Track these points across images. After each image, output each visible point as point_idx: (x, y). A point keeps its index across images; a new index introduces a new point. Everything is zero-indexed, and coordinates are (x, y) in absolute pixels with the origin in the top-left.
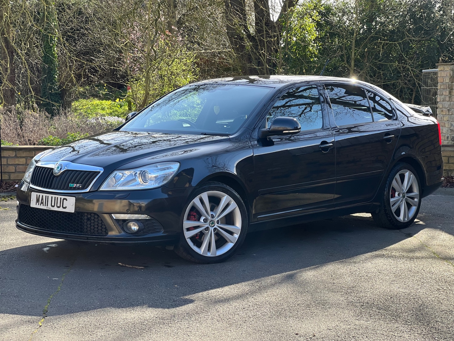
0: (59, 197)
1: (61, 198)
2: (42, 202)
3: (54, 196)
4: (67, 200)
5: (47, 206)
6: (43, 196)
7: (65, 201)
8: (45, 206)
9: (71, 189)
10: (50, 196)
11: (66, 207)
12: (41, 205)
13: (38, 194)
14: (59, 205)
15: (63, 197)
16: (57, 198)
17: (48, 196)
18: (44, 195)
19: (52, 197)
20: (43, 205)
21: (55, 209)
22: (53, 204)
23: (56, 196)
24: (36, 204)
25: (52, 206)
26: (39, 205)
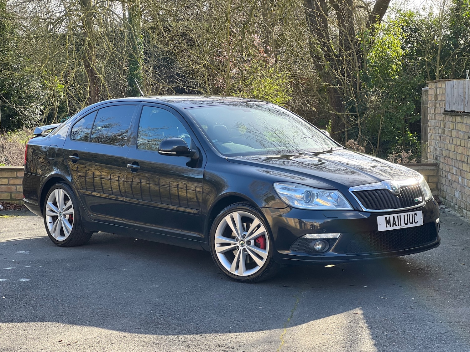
0: (410, 213)
2: (394, 222)
3: (406, 214)
4: (417, 215)
5: (401, 225)
6: (394, 217)
7: (415, 216)
8: (399, 225)
10: (402, 215)
12: (393, 226)
13: (388, 216)
14: (411, 222)
15: (413, 213)
16: (409, 215)
17: (400, 216)
18: (396, 216)
19: (404, 215)
20: (396, 226)
21: (409, 226)
22: (406, 222)
23: (408, 213)
24: (387, 227)
25: (406, 224)
26: (390, 226)
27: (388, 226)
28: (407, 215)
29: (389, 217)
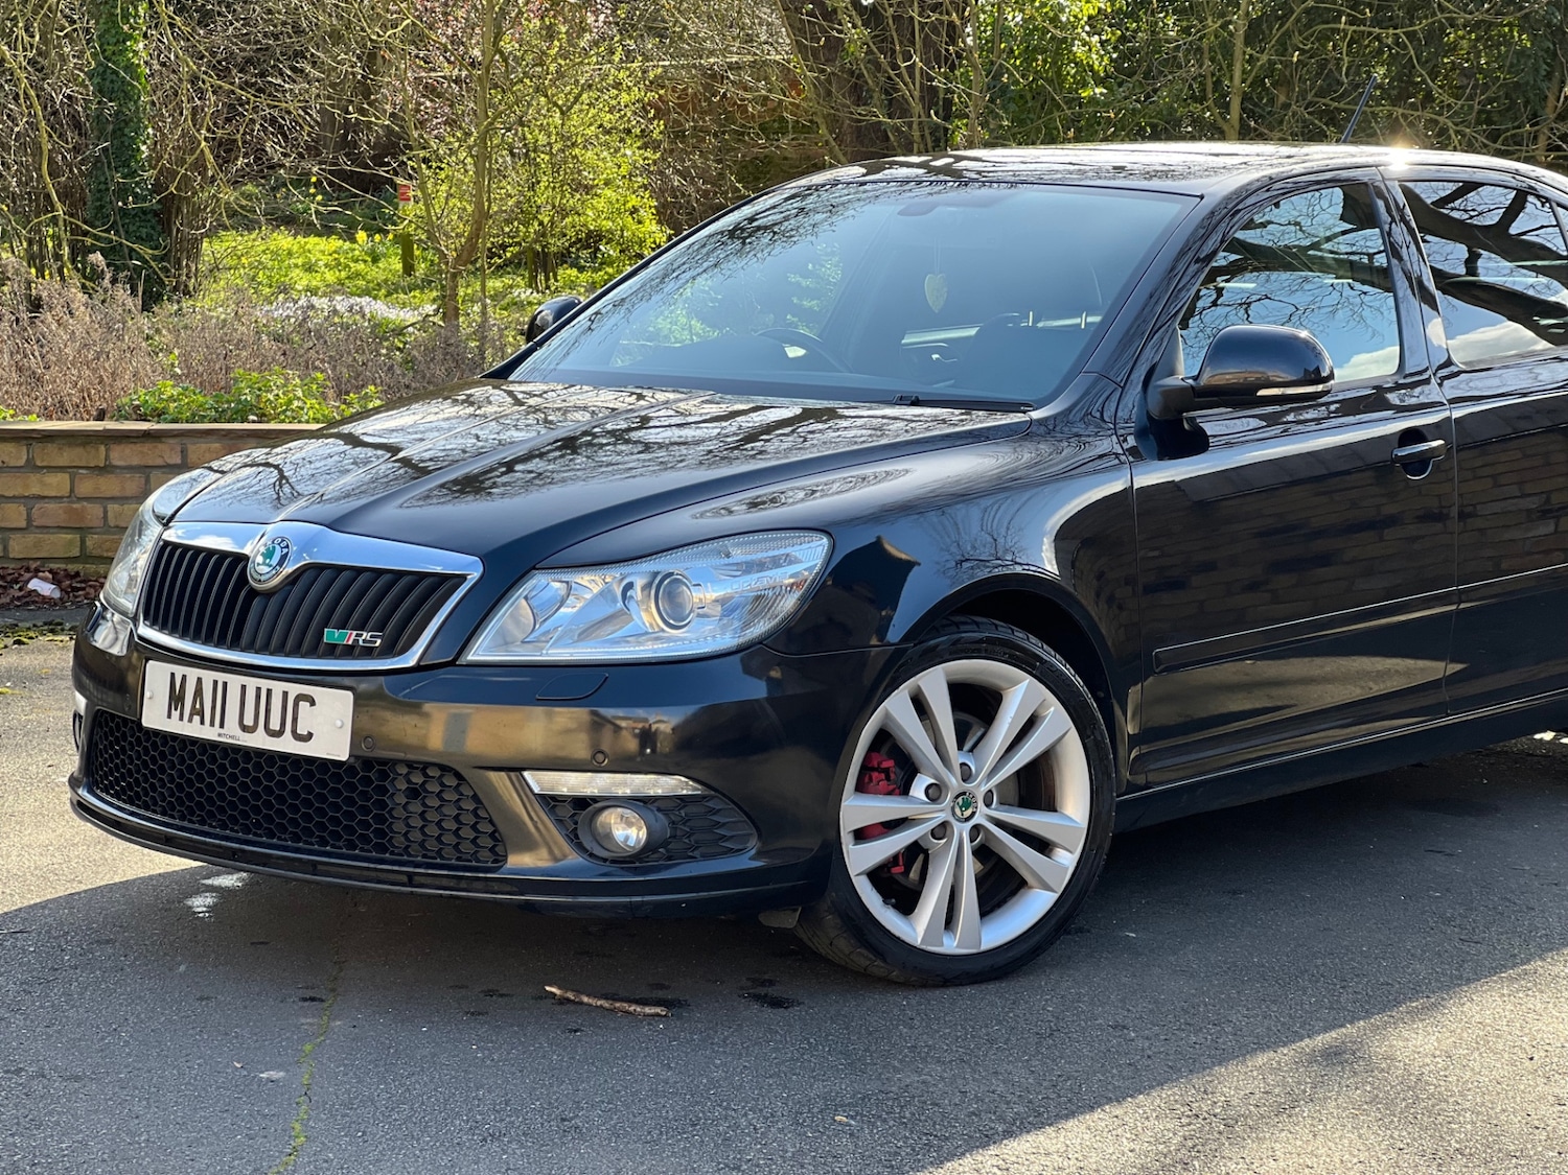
0: (278, 687)
1: (285, 694)
2: (198, 706)
3: (252, 683)
4: (313, 703)
5: (222, 726)
6: (199, 680)
7: (303, 705)
8: (212, 724)
9: (332, 651)
10: (235, 681)
11: (310, 736)
12: (190, 720)
13: (179, 670)
14: (275, 725)
15: (295, 689)
16: (269, 691)
17: (225, 684)
18: (209, 676)
19: (244, 687)
20: (202, 723)
21: (259, 740)
22: (249, 721)
23: (265, 684)
24: (169, 716)
25: (244, 728)
26: (181, 719)
27: (176, 714)
28: (259, 689)
29: (184, 677)
